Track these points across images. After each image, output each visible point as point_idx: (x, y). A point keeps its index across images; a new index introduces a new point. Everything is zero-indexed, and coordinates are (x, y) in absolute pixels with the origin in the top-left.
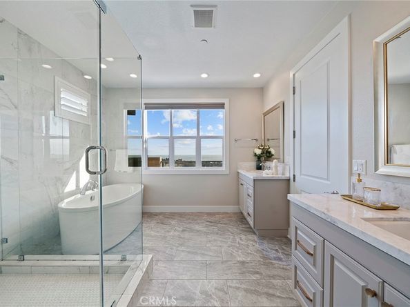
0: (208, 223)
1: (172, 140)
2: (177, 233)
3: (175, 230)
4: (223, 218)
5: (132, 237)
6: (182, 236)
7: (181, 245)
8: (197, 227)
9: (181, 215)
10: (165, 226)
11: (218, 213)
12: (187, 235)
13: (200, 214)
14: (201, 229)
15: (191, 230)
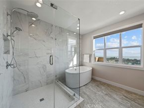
0: (124, 97)
1: (105, 50)
2: (102, 94)
3: (102, 92)
4: (139, 99)
5: (84, 87)
6: (104, 97)
7: (102, 102)
8: (115, 96)
9: (109, 85)
10: (98, 88)
11: (135, 94)
12: (107, 98)
13: (120, 89)
14: (118, 99)
15: (111, 97)
